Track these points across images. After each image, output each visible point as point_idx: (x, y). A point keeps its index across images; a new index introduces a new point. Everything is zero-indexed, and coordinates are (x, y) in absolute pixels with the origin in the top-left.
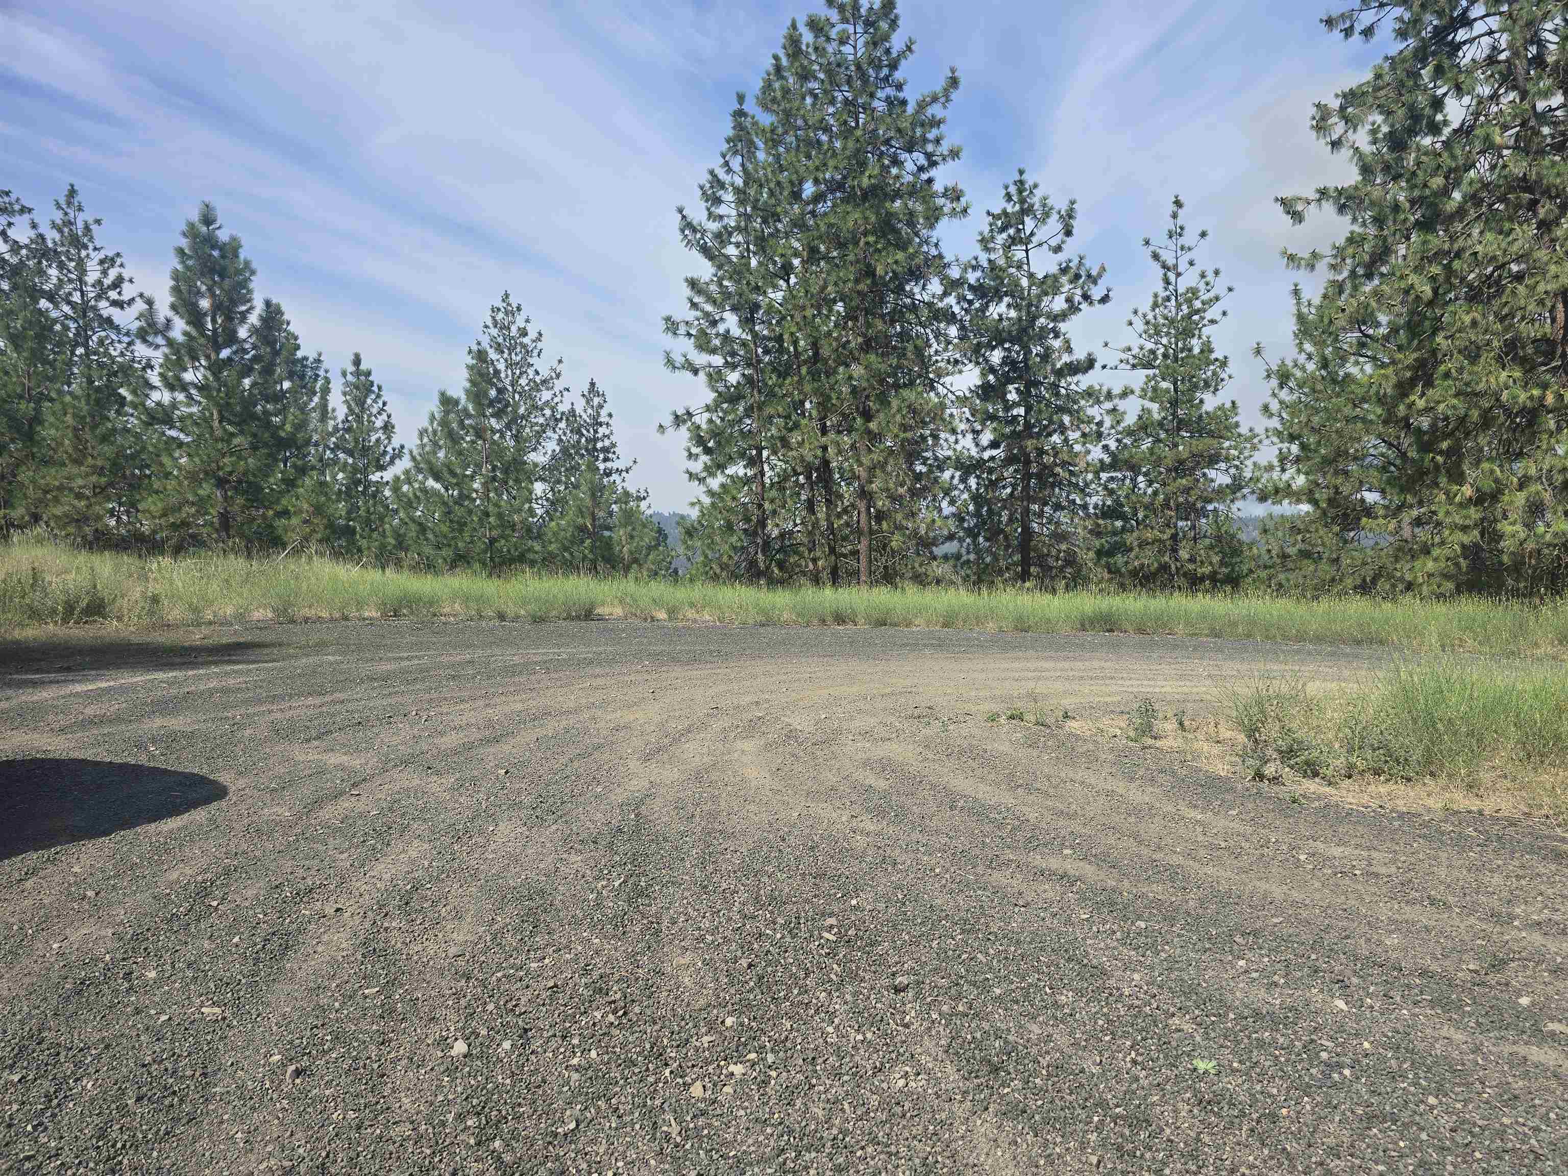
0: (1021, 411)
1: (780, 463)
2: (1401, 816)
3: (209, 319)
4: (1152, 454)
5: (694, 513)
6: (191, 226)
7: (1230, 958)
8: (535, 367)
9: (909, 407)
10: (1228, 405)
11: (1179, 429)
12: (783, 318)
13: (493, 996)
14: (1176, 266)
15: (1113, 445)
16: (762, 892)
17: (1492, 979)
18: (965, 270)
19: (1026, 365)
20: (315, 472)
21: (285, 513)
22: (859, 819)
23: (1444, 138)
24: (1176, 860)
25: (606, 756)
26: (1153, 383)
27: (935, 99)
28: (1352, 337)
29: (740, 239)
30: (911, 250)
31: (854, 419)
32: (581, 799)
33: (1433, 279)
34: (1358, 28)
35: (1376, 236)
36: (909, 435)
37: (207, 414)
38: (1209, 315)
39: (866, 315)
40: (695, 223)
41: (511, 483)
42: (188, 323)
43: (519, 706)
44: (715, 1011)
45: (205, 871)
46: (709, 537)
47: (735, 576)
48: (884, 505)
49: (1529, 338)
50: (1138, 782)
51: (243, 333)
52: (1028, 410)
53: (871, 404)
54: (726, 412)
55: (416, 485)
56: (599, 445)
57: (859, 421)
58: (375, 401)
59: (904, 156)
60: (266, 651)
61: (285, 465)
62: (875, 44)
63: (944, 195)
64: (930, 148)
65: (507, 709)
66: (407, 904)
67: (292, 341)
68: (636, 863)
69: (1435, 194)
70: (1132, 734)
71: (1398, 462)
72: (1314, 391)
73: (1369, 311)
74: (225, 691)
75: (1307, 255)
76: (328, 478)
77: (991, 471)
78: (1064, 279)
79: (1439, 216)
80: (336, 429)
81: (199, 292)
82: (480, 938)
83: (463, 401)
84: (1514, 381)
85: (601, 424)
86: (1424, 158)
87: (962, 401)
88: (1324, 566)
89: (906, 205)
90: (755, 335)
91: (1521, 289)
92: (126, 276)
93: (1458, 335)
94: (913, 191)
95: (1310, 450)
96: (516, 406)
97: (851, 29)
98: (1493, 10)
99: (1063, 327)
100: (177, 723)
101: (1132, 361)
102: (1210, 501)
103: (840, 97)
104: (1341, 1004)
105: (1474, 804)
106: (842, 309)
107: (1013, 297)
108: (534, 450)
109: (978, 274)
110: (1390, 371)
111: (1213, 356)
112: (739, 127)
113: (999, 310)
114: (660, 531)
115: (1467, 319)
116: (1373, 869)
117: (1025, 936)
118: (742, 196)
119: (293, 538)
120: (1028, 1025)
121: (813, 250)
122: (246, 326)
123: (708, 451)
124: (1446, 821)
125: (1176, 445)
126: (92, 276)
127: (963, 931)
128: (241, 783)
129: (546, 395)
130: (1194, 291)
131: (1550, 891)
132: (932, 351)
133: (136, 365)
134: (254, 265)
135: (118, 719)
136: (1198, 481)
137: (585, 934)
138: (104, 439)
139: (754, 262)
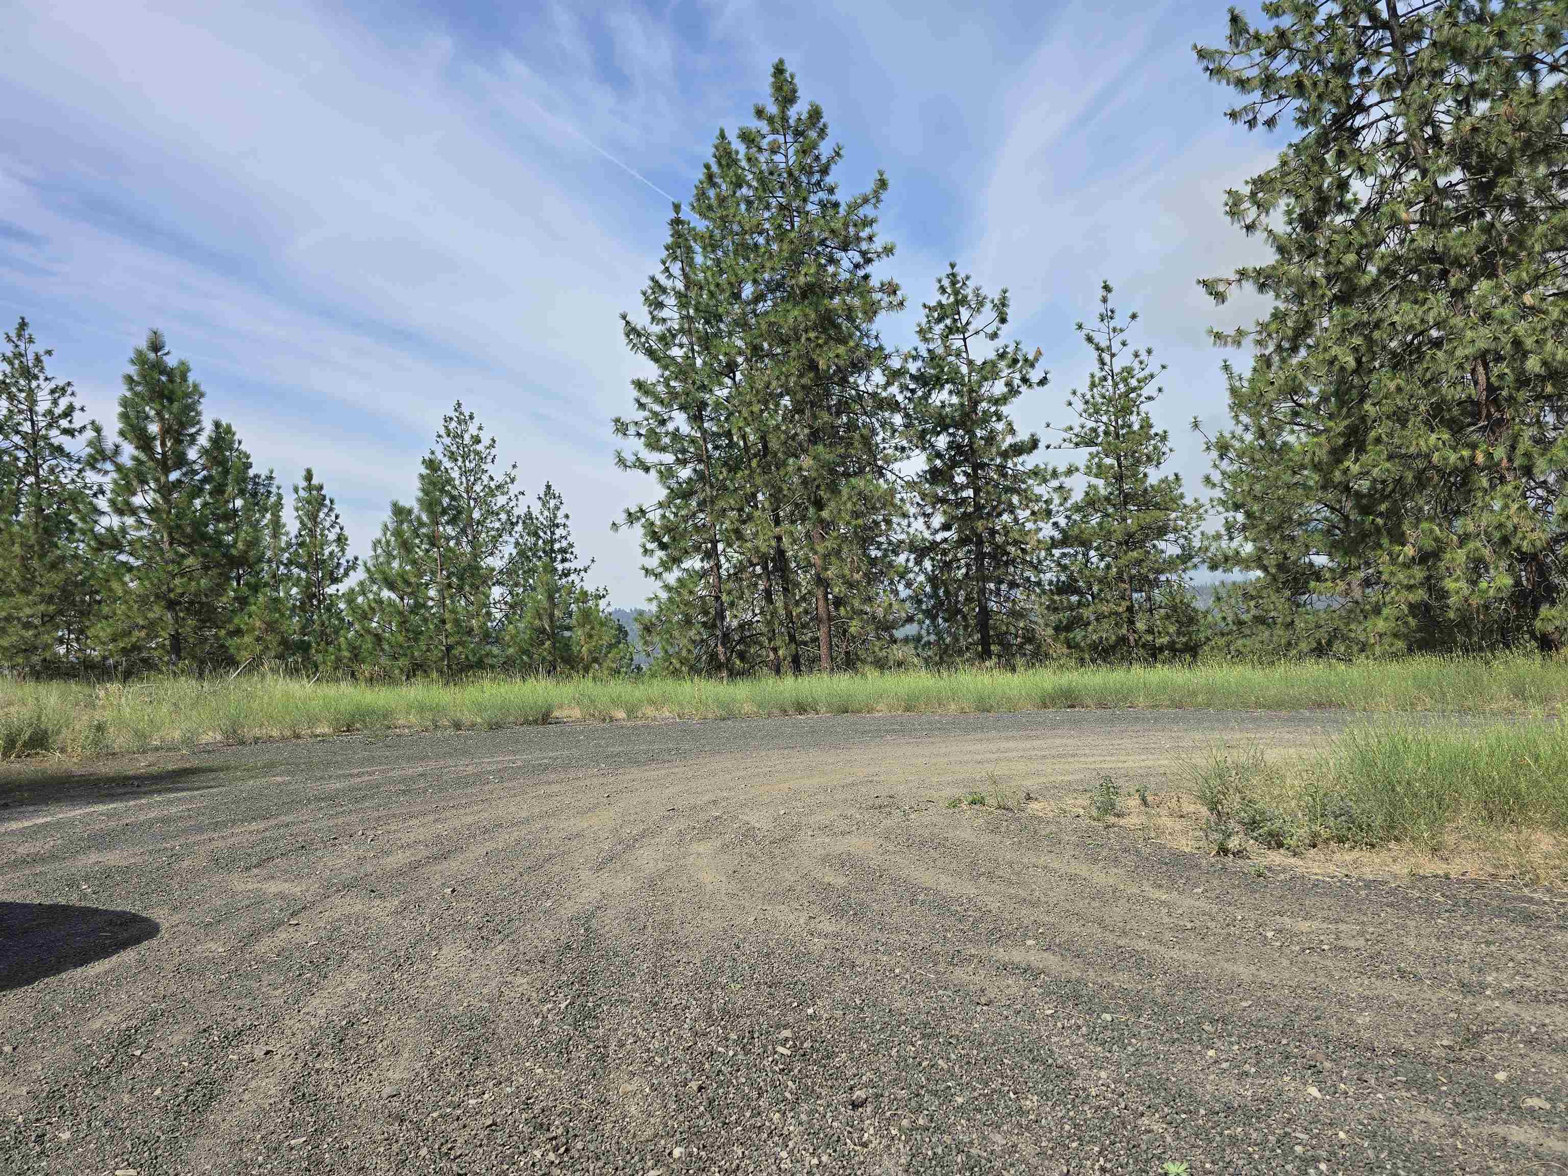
0: (970, 493)
1: (736, 555)
2: (1368, 885)
3: (158, 443)
4: (1101, 529)
5: (653, 607)
6: (140, 353)
7: (1199, 1048)
8: (489, 473)
9: (860, 494)
10: (1172, 478)
11: (1126, 503)
12: (731, 414)
13: (427, 1139)
14: (1109, 348)
15: (1063, 522)
16: (714, 1006)
17: (1467, 1055)
18: (906, 360)
19: (971, 448)
20: (268, 589)
21: (238, 632)
22: (817, 920)
23: (1353, 217)
24: (1141, 945)
25: (556, 869)
26: (1097, 460)
27: (866, 201)
28: (1286, 406)
29: (685, 340)
30: (852, 344)
31: (807, 508)
32: (530, 916)
33: (1355, 349)
34: (1261, 119)
35: (1297, 312)
36: (860, 521)
37: (158, 537)
38: (1145, 392)
39: (812, 407)
40: (639, 327)
41: (467, 588)
42: (137, 448)
43: (469, 819)
44: (663, 1142)
45: (130, 1017)
46: (667, 632)
47: (694, 670)
48: (840, 591)
49: (1454, 400)
50: (1101, 864)
51: (192, 454)
52: (977, 491)
53: (822, 493)
54: (678, 508)
55: (371, 596)
56: (557, 546)
57: (812, 511)
58: (327, 515)
59: (839, 255)
60: (212, 775)
61: (238, 584)
62: (804, 152)
63: (881, 290)
64: (864, 246)
65: (457, 823)
66: (341, 1041)
67: (244, 460)
68: (584, 982)
69: (1349, 270)
70: (1095, 813)
71: (1342, 525)
72: (1253, 460)
73: (1297, 383)
74: (165, 820)
75: (1233, 333)
76: (282, 594)
77: (945, 553)
78: (1002, 364)
79: (1355, 290)
80: (289, 545)
81: (147, 417)
82: (417, 1074)
83: (416, 511)
84: (1444, 443)
85: (558, 526)
86: (1336, 237)
87: (911, 485)
88: (1279, 631)
89: (844, 301)
90: (704, 432)
91: (1440, 354)
92: (77, 405)
93: (1384, 401)
94: (850, 288)
95: (1255, 518)
96: (471, 511)
97: (781, 139)
98: (1387, 96)
99: (1005, 410)
100: (113, 858)
101: (1075, 440)
102: (1162, 572)
103: (774, 202)
104: (1314, 1091)
105: (1440, 868)
106: (789, 403)
107: (954, 383)
108: (491, 554)
109: (919, 363)
110: (1323, 439)
111: (1152, 432)
112: (677, 234)
113: (942, 397)
114: (620, 628)
115: (1392, 386)
116: (1341, 943)
117: (988, 1038)
118: (684, 300)
119: (244, 657)
120: (991, 1135)
121: (756, 349)
122: (196, 448)
123: (663, 546)
124: (1413, 888)
125: (1124, 519)
126: (43, 406)
127: (923, 1036)
128: (176, 919)
129: (501, 500)
130: (1129, 371)
131: (1520, 957)
132: (879, 439)
133: (87, 492)
134: (202, 388)
135: (53, 857)
136: (1149, 552)
137: (527, 1064)
138: (53, 566)
139: (699, 362)
